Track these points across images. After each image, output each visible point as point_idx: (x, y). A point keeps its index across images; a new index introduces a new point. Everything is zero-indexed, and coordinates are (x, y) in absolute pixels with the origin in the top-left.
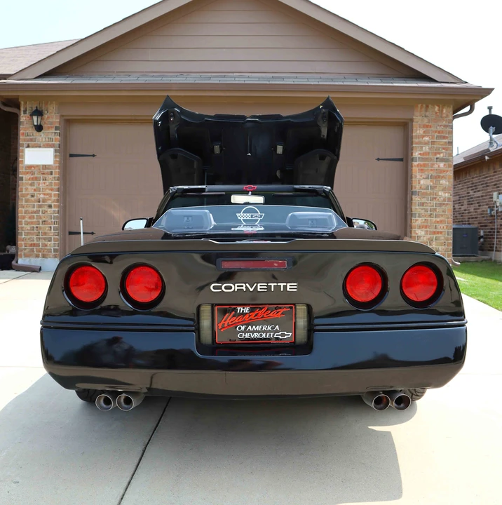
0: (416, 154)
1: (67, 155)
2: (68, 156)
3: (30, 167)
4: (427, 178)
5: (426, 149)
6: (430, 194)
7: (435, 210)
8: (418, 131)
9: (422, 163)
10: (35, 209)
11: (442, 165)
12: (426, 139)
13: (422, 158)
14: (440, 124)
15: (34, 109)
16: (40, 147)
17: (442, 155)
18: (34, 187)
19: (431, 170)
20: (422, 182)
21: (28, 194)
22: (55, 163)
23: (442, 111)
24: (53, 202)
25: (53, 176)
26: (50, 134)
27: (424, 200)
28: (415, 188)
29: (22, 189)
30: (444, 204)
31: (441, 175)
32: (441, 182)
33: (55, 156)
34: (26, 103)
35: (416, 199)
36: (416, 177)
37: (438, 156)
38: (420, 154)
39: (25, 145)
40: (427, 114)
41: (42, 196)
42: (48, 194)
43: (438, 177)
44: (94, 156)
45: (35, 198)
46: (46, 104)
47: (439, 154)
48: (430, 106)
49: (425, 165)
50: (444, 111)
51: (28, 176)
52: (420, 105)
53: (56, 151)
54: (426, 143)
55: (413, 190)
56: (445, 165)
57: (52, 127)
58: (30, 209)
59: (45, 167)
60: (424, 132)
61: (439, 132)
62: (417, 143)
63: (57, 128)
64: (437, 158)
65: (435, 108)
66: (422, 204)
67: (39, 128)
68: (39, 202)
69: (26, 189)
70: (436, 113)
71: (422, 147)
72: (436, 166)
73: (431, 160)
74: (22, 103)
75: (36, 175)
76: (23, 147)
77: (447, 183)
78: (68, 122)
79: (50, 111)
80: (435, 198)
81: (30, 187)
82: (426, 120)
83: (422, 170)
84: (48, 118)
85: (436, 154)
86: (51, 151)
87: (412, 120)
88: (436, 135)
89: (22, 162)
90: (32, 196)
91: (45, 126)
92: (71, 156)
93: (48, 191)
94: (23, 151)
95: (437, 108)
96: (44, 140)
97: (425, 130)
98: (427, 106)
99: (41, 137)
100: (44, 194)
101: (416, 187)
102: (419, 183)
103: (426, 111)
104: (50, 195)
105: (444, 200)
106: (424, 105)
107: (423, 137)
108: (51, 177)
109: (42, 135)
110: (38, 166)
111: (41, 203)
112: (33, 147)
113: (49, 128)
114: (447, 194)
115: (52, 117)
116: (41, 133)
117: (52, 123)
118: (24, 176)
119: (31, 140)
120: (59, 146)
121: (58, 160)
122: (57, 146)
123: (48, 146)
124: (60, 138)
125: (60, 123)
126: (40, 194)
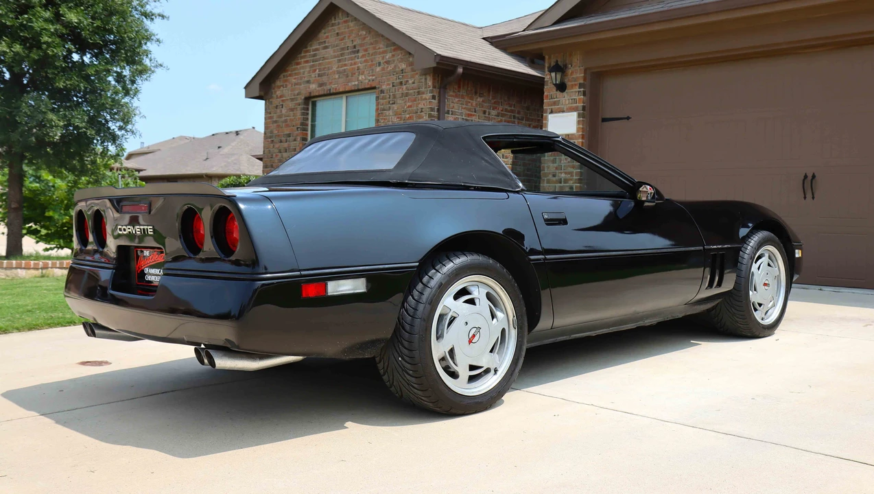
1: (593, 118)
2: (600, 120)
15: (553, 64)
16: (563, 112)
18: (555, 165)
21: (550, 173)
22: (578, 131)
24: (575, 183)
26: (574, 95)
29: (544, 167)
33: (579, 122)
34: (550, 58)
39: (549, 111)
41: (563, 175)
42: (569, 173)
44: (628, 118)
45: (557, 178)
46: (570, 55)
53: (579, 116)
57: (576, 85)
59: (568, 137)
63: (581, 86)
67: (561, 87)
68: (561, 183)
69: (548, 167)
74: (547, 57)
76: (546, 113)
78: (596, 81)
79: (574, 64)
81: (551, 165)
84: (572, 73)
86: (575, 114)
90: (554, 176)
91: (569, 84)
92: (604, 120)
93: (570, 170)
94: (547, 119)
96: (567, 102)
99: (565, 98)
100: (566, 173)
104: (571, 173)
109: (566, 95)
111: (562, 185)
112: (556, 112)
113: (572, 86)
115: (576, 74)
116: (565, 93)
117: (575, 80)
119: (555, 104)
120: (584, 108)
121: (581, 126)
122: (581, 108)
123: (571, 110)
124: (585, 98)
125: (585, 79)
126: (561, 173)
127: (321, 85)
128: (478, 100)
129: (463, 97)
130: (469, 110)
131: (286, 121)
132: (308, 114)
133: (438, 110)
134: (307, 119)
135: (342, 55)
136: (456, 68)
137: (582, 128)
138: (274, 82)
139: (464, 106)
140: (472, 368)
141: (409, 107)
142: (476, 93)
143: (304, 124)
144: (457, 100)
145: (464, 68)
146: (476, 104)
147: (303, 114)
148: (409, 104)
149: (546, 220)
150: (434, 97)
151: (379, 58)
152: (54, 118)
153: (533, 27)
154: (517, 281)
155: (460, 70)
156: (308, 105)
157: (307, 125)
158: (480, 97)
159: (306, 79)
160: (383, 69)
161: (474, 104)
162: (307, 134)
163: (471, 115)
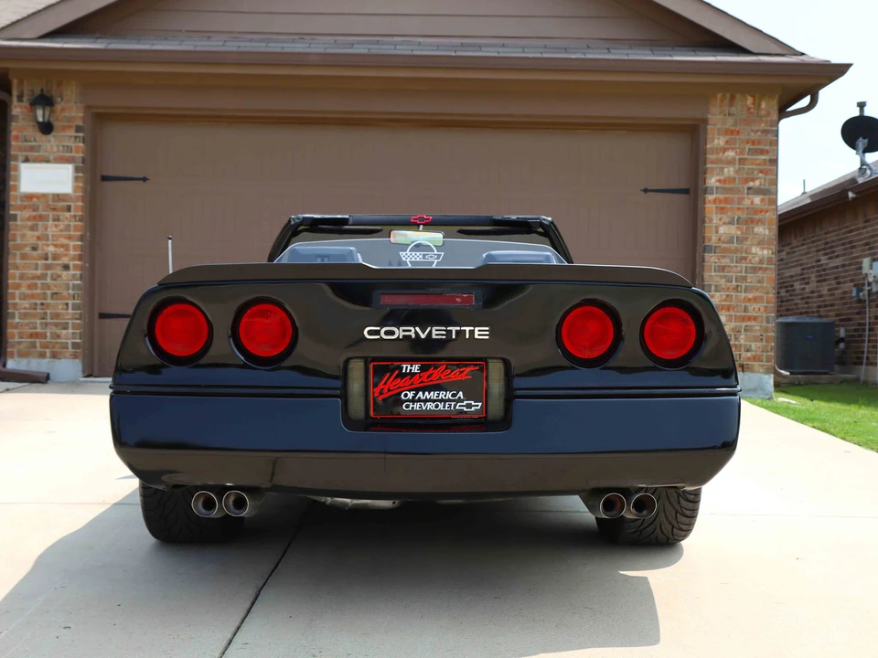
0: (712, 181)
1: (96, 177)
2: (99, 177)
3: (30, 197)
4: (731, 223)
5: (729, 171)
6: (736, 251)
7: (745, 279)
8: (716, 141)
9: (721, 196)
10: (39, 272)
11: (757, 200)
12: (730, 154)
13: (723, 189)
14: (755, 128)
16: (48, 161)
17: (757, 183)
18: (37, 234)
19: (739, 209)
20: (722, 230)
21: (26, 245)
22: (75, 191)
23: (759, 105)
24: (73, 259)
25: (72, 213)
26: (67, 140)
27: (725, 262)
28: (710, 239)
29: (15, 235)
30: (760, 268)
31: (757, 217)
32: (756, 230)
33: (76, 179)
34: (21, 83)
35: (711, 259)
36: (711, 220)
37: (751, 184)
38: (719, 181)
39: (21, 158)
40: (733, 109)
41: (51, 249)
42: (62, 246)
43: (751, 222)
44: (145, 179)
45: (39, 252)
46: (60, 84)
47: (753, 180)
48: (738, 96)
49: (726, 200)
50: (763, 105)
51: (27, 213)
52: (719, 96)
53: (77, 170)
54: (730, 162)
55: (707, 243)
56: (762, 200)
57: (69, 127)
58: (30, 272)
59: (58, 197)
60: (727, 142)
61: (753, 143)
62: (712, 163)
63: (78, 129)
64: (749, 189)
65: (746, 100)
66: (723, 269)
67: (46, 128)
68: (46, 259)
69: (23, 236)
70: (749, 109)
71: (723, 168)
72: (747, 202)
73: (738, 191)
74: (15, 82)
75: (40, 212)
76: (17, 160)
77: (767, 232)
78: (100, 119)
79: (66, 98)
80: (745, 258)
81: (29, 233)
82: (730, 120)
83: (722, 209)
84: (63, 109)
85: (747, 181)
86: (70, 167)
87: (705, 121)
88: (748, 147)
89: (16, 188)
90: (34, 249)
91: (56, 124)
92: (104, 178)
93: (65, 241)
94: (16, 169)
95: (750, 100)
96: (55, 149)
97: (728, 137)
98: (733, 98)
99: (51, 143)
100: (56, 246)
101: (712, 238)
102: (717, 232)
103: (731, 104)
104: (66, 247)
105: (761, 261)
106: (728, 95)
107: (725, 150)
108: (68, 214)
109: (52, 140)
110: (44, 196)
111: (49, 262)
112: (34, 162)
113: (64, 128)
114: (765, 252)
115: (71, 109)
116: (50, 137)
117: (70, 119)
118: (19, 213)
119: (32, 149)
120: (84, 161)
121: (81, 184)
122: (80, 160)
123: (62, 160)
124: (86, 146)
125: (84, 119)
126: (48, 245)
137: (82, 187)
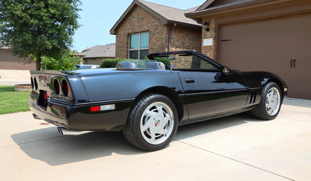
2: (221, 41)
3: (205, 47)
10: (206, 65)
15: (205, 22)
16: (208, 38)
22: (213, 45)
25: (212, 50)
26: (212, 32)
33: (213, 42)
34: (204, 20)
39: (204, 38)
44: (230, 40)
46: (211, 19)
51: (204, 51)
53: (213, 39)
57: (212, 29)
58: (204, 65)
59: (210, 46)
63: (214, 29)
67: (208, 30)
74: (203, 20)
75: (207, 50)
76: (203, 38)
78: (219, 28)
79: (212, 22)
84: (211, 25)
86: (212, 39)
89: (202, 45)
91: (210, 29)
92: (222, 41)
94: (203, 41)
96: (210, 35)
99: (209, 34)
108: (211, 50)
109: (209, 33)
110: (207, 46)
112: (206, 38)
113: (211, 29)
115: (213, 25)
117: (213, 27)
118: (203, 51)
119: (205, 35)
120: (215, 37)
122: (214, 37)
123: (211, 37)
124: (215, 33)
125: (215, 27)
127: (133, 30)
128: (182, 34)
129: (177, 33)
130: (179, 37)
131: (122, 41)
132: (129, 39)
133: (168, 38)
134: (129, 41)
135: (139, 20)
136: (174, 24)
137: (215, 44)
138: (119, 29)
139: (177, 36)
140: (156, 134)
141: (159, 37)
142: (181, 32)
143: (127, 43)
144: (175, 34)
145: (177, 24)
146: (181, 36)
147: (127, 39)
148: (159, 36)
149: (186, 81)
150: (167, 34)
151: (150, 21)
152: (48, 42)
153: (198, 10)
154: (174, 103)
155: (175, 25)
156: (129, 36)
157: (128, 43)
158: (182, 33)
159: (128, 28)
160: (151, 25)
161: (180, 35)
162: (128, 46)
163: (179, 39)
